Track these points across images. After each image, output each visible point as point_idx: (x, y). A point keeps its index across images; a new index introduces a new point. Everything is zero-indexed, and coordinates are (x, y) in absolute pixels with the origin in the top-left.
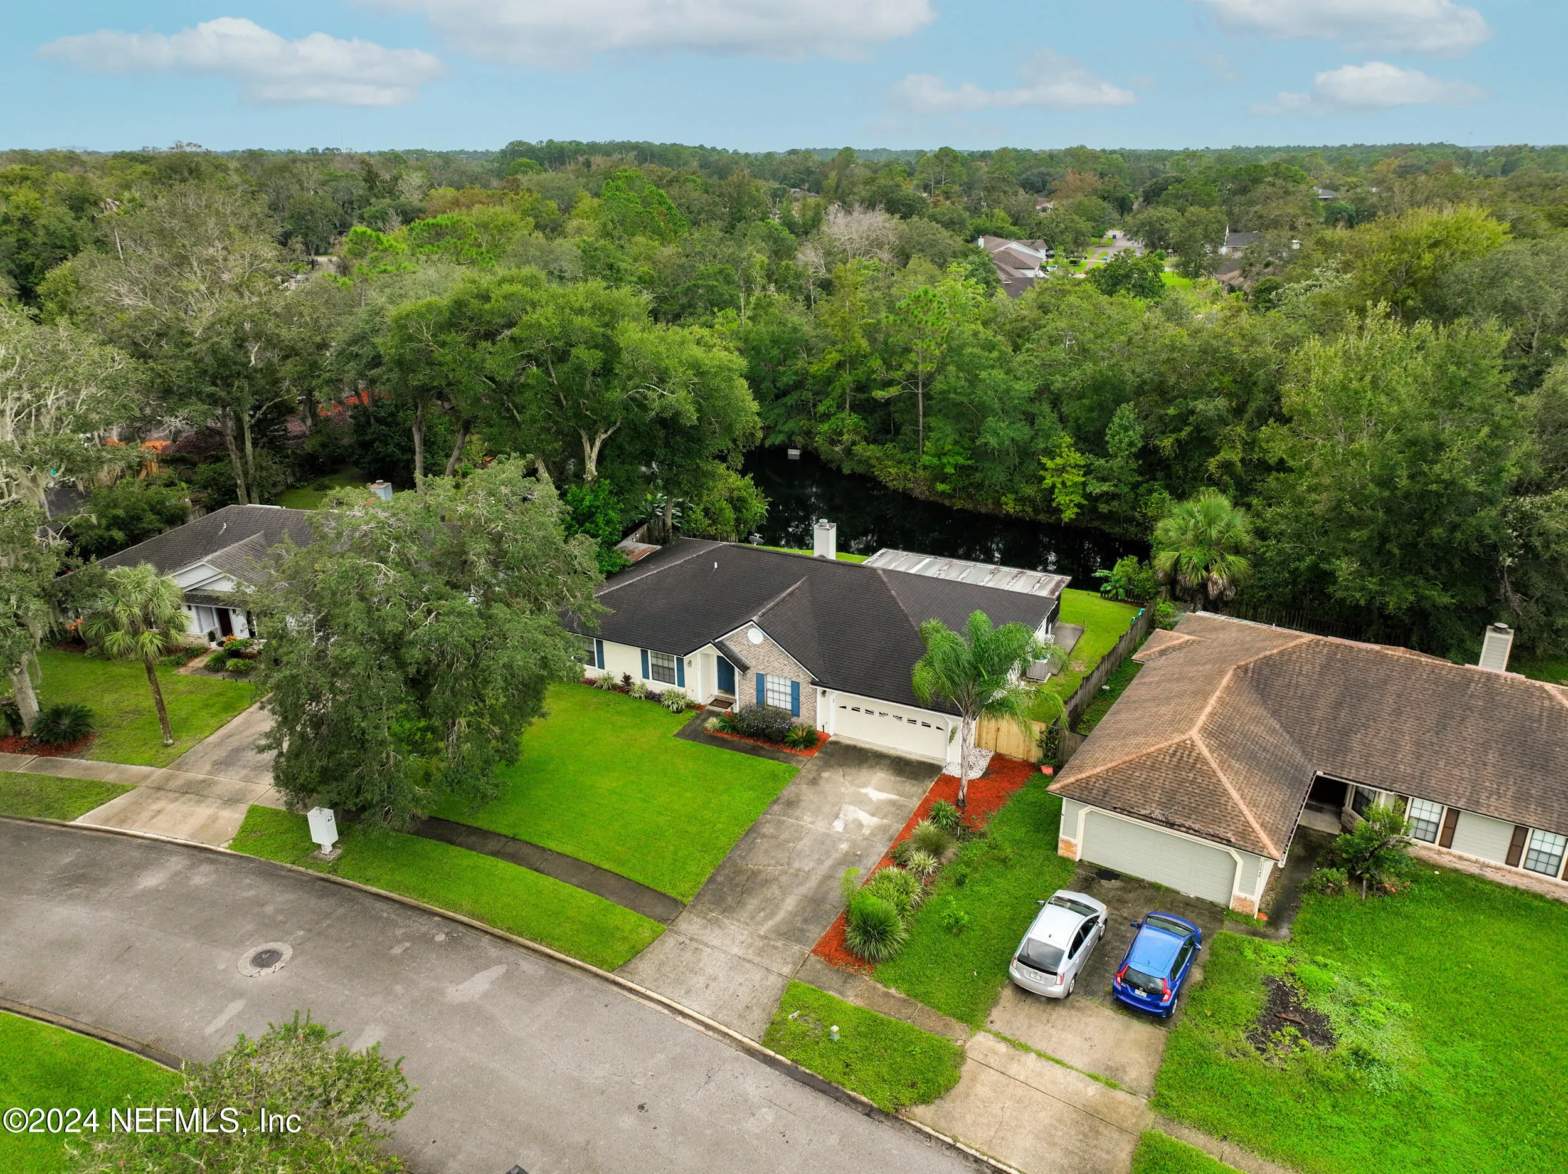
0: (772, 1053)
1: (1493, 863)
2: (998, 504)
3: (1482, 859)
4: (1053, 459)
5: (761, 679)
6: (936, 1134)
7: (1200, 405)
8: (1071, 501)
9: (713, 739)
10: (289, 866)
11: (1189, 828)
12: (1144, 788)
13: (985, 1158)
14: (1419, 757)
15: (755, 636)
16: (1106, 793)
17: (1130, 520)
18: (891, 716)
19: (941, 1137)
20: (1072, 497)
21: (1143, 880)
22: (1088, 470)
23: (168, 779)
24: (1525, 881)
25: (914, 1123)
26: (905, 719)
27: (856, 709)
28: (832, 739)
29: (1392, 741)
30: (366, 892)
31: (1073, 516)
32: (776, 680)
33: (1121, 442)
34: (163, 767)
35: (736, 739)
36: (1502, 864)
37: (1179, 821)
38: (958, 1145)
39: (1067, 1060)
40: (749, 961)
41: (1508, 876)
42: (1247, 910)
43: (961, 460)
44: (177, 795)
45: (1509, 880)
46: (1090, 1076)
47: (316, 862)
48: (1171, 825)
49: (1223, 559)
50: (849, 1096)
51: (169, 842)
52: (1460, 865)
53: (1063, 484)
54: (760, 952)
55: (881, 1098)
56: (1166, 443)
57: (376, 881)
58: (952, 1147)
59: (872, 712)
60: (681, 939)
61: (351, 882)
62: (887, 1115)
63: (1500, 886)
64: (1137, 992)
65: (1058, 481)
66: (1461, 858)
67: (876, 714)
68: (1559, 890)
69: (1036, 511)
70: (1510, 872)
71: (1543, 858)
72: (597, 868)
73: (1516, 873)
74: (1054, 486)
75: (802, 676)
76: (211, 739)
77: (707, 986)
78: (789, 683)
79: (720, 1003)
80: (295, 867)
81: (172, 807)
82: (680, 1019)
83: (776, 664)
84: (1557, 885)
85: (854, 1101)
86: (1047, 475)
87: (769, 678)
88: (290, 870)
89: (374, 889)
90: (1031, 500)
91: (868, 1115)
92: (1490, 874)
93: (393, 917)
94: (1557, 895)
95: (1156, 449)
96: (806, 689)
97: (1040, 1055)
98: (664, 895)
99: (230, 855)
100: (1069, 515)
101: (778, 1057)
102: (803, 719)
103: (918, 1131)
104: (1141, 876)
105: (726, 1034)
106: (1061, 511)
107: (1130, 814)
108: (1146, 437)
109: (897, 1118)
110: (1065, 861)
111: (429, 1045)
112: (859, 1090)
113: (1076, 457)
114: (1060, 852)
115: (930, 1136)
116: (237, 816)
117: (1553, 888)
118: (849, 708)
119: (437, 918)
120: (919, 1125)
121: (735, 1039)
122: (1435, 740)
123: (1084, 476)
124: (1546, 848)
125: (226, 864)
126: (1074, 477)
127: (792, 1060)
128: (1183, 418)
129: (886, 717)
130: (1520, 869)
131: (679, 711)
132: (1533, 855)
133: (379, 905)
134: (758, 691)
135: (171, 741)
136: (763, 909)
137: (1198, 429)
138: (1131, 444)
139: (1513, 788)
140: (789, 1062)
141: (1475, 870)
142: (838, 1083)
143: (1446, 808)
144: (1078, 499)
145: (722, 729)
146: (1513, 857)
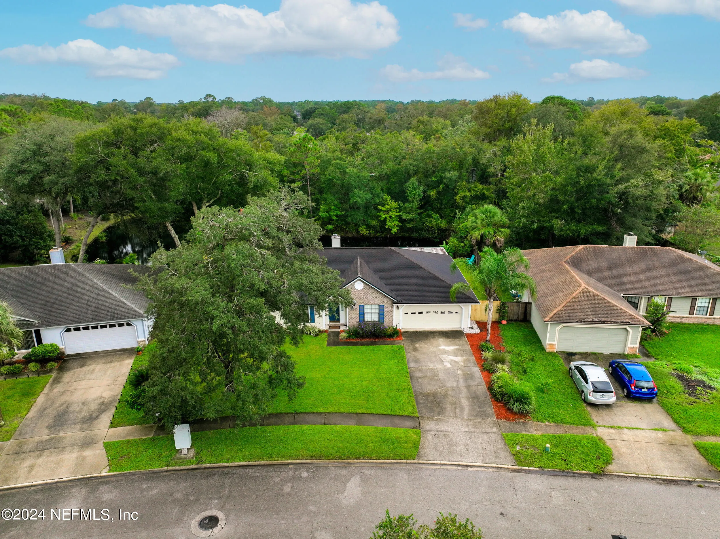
0: (527, 468)
1: (685, 316)
2: (357, 231)
3: (681, 315)
4: (383, 206)
5: (362, 308)
6: (627, 475)
7: (448, 174)
8: (395, 224)
9: (346, 343)
10: (165, 468)
11: (611, 322)
12: (582, 310)
13: (655, 477)
14: (650, 281)
15: (359, 285)
16: (569, 316)
17: (422, 230)
18: (432, 312)
19: (630, 475)
20: (395, 222)
21: (587, 353)
22: (400, 209)
23: (20, 445)
24: (697, 320)
25: (614, 474)
26: (439, 313)
27: (414, 313)
28: (403, 330)
29: (637, 278)
30: (231, 467)
31: (396, 231)
32: (370, 307)
33: (415, 195)
34: (9, 439)
35: (359, 340)
36: (688, 315)
37: (606, 320)
38: (640, 476)
39: (639, 427)
40: (475, 432)
41: (690, 319)
42: (634, 352)
43: (339, 213)
44: (37, 453)
45: (691, 321)
46: (653, 430)
47: (183, 460)
48: (603, 322)
49: (498, 230)
50: (577, 473)
51: (58, 482)
52: (673, 320)
53: (391, 217)
54: (475, 426)
55: (592, 468)
56: (433, 193)
57: (234, 459)
58: (638, 477)
59: (422, 313)
60: (433, 433)
61: (217, 465)
62: (600, 475)
63: (689, 324)
64: (643, 390)
65: (388, 216)
66: (674, 317)
67: (424, 313)
68: (709, 320)
69: (377, 232)
70: (691, 318)
71: (702, 309)
72: (357, 414)
73: (693, 318)
74: (386, 218)
75: (385, 302)
76: (31, 414)
77: (467, 449)
78: (377, 307)
79: (481, 455)
80: (170, 468)
81: (40, 461)
82: (469, 469)
83: (371, 298)
84: (708, 318)
85: (581, 475)
86: (381, 214)
87: (366, 307)
88: (167, 471)
89: (236, 464)
90: (374, 227)
91: (593, 478)
92: (684, 321)
93: (264, 474)
94: (707, 322)
95: (429, 196)
96: (387, 308)
97: (628, 428)
98: (403, 416)
99: (114, 476)
100: (395, 230)
101: (530, 468)
102: (386, 323)
103: (619, 476)
104: (585, 351)
105: (498, 468)
106: (391, 230)
107: (585, 322)
108: (425, 192)
109: (605, 475)
110: (551, 353)
111: (363, 529)
112: (580, 469)
113: (395, 204)
114: (547, 350)
115: (625, 477)
116: (98, 452)
117: (706, 320)
118: (410, 313)
119: (290, 466)
120: (617, 474)
121: (504, 468)
122: (650, 274)
123: (399, 212)
124: (703, 305)
125: (117, 481)
126: (393, 214)
127: (539, 467)
128: (440, 182)
129: (430, 313)
130: (694, 316)
131: (317, 335)
132: (698, 309)
133: (247, 470)
134: (360, 314)
135: (3, 423)
136: (456, 408)
137: (447, 186)
138: (419, 195)
139: (686, 285)
140: (538, 469)
141: (679, 320)
142: (568, 469)
143: (667, 297)
144: (397, 223)
145: (349, 337)
146: (691, 313)
